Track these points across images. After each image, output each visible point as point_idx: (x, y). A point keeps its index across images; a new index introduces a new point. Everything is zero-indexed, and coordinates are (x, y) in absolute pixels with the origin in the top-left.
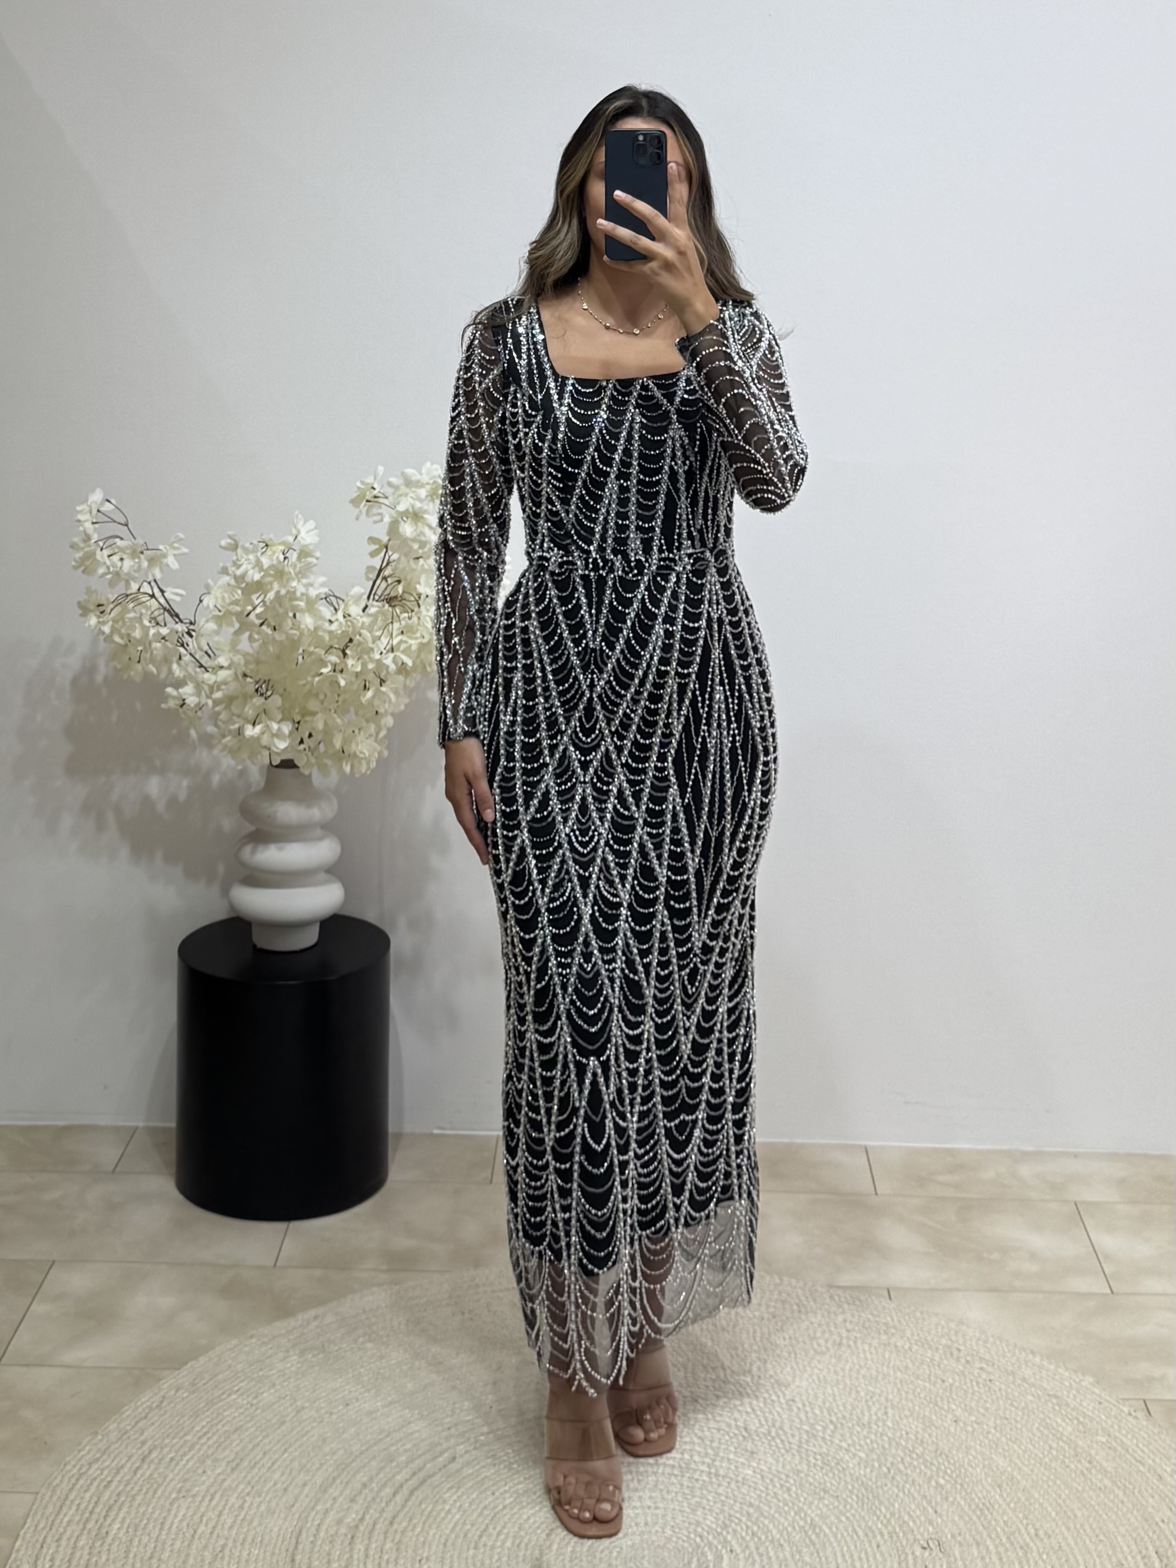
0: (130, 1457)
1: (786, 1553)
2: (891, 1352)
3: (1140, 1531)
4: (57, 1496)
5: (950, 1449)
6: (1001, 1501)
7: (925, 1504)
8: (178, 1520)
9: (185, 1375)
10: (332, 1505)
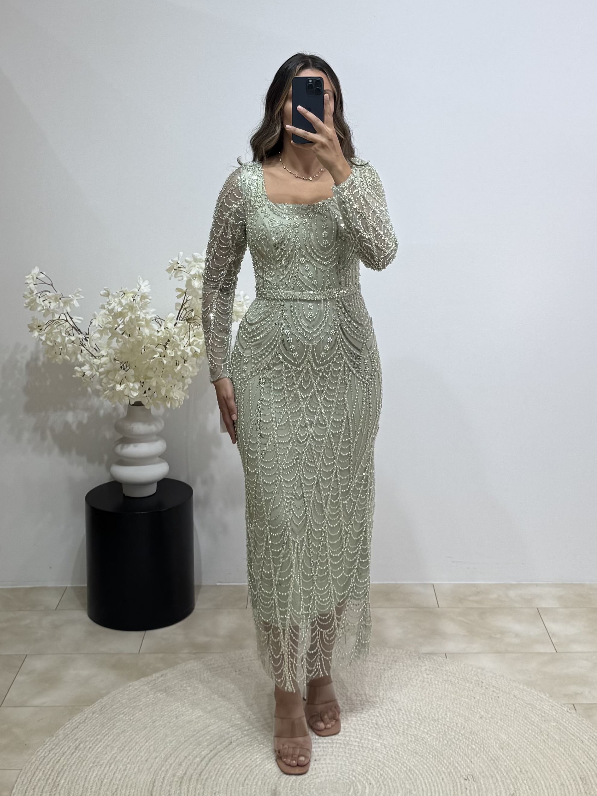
0: (69, 747)
1: (398, 784)
2: (449, 685)
3: (572, 768)
4: (32, 768)
5: (478, 731)
6: (503, 756)
7: (466, 758)
8: (93, 777)
9: (96, 706)
10: (170, 767)
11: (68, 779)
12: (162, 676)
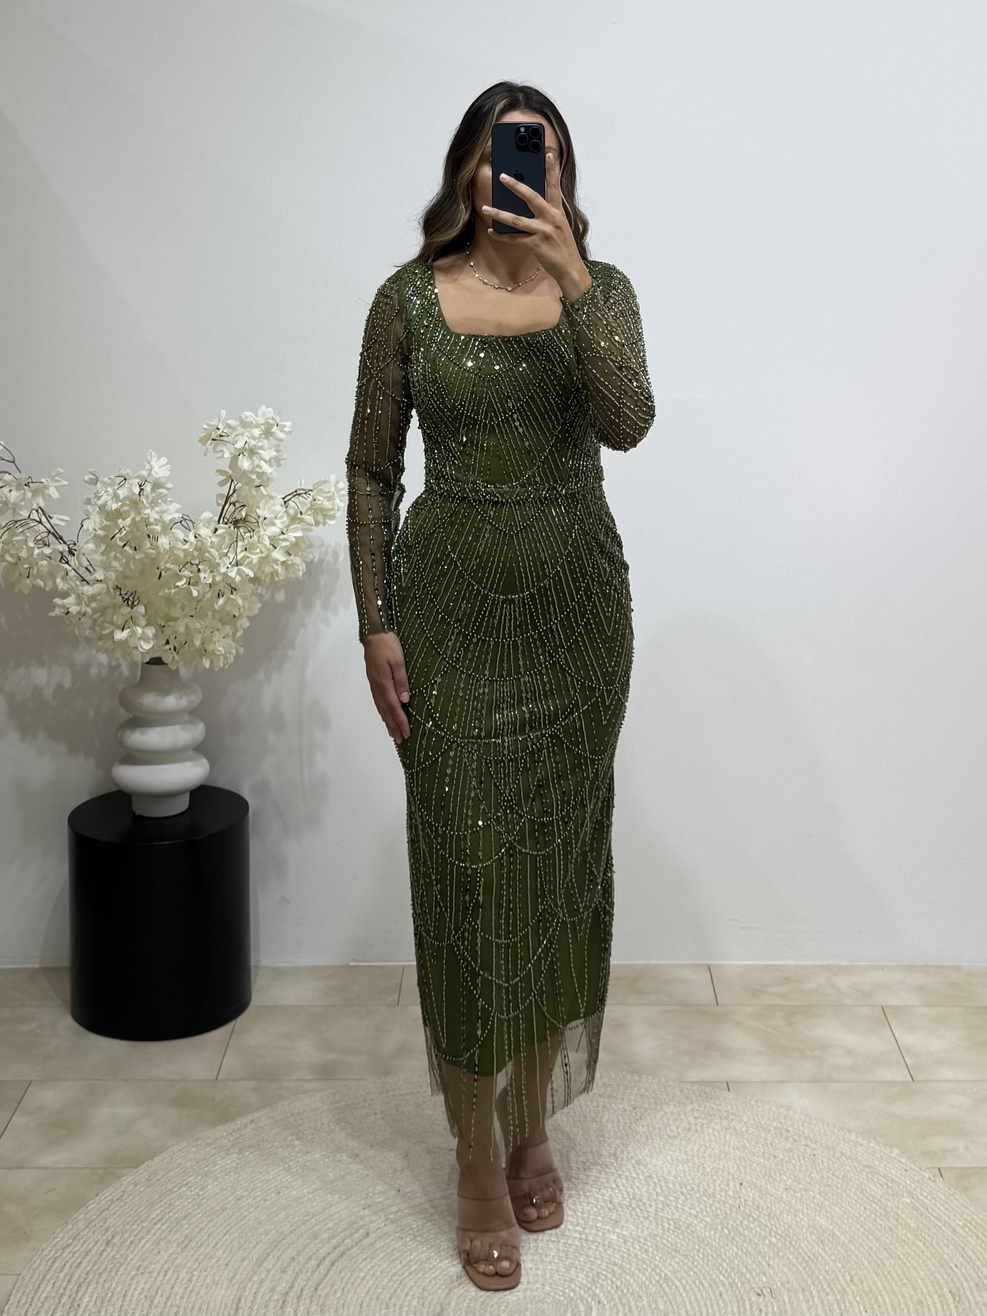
0: (96, 1243)
1: (644, 1302)
2: (731, 1135)
3: (936, 1275)
4: (36, 1277)
5: (782, 1213)
6: (823, 1254)
7: (760, 1259)
8: (137, 1292)
9: (142, 1172)
10: (266, 1276)
11: (96, 1295)
12: (252, 1121)
